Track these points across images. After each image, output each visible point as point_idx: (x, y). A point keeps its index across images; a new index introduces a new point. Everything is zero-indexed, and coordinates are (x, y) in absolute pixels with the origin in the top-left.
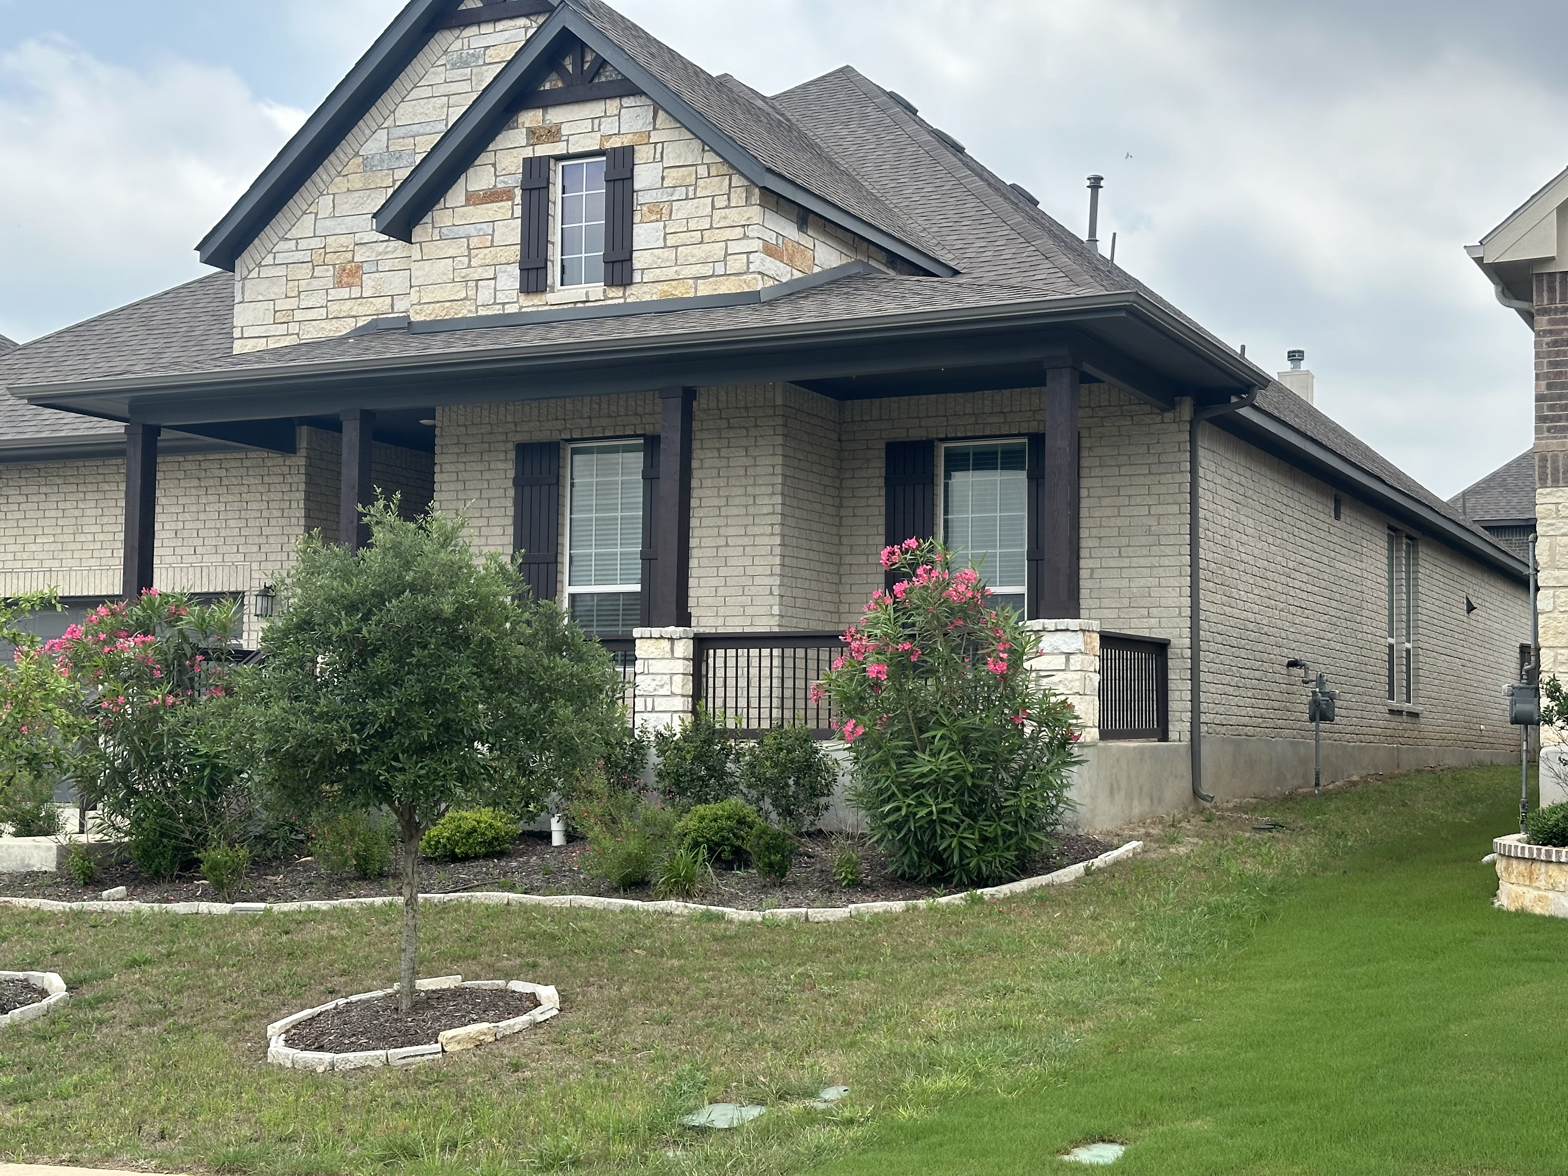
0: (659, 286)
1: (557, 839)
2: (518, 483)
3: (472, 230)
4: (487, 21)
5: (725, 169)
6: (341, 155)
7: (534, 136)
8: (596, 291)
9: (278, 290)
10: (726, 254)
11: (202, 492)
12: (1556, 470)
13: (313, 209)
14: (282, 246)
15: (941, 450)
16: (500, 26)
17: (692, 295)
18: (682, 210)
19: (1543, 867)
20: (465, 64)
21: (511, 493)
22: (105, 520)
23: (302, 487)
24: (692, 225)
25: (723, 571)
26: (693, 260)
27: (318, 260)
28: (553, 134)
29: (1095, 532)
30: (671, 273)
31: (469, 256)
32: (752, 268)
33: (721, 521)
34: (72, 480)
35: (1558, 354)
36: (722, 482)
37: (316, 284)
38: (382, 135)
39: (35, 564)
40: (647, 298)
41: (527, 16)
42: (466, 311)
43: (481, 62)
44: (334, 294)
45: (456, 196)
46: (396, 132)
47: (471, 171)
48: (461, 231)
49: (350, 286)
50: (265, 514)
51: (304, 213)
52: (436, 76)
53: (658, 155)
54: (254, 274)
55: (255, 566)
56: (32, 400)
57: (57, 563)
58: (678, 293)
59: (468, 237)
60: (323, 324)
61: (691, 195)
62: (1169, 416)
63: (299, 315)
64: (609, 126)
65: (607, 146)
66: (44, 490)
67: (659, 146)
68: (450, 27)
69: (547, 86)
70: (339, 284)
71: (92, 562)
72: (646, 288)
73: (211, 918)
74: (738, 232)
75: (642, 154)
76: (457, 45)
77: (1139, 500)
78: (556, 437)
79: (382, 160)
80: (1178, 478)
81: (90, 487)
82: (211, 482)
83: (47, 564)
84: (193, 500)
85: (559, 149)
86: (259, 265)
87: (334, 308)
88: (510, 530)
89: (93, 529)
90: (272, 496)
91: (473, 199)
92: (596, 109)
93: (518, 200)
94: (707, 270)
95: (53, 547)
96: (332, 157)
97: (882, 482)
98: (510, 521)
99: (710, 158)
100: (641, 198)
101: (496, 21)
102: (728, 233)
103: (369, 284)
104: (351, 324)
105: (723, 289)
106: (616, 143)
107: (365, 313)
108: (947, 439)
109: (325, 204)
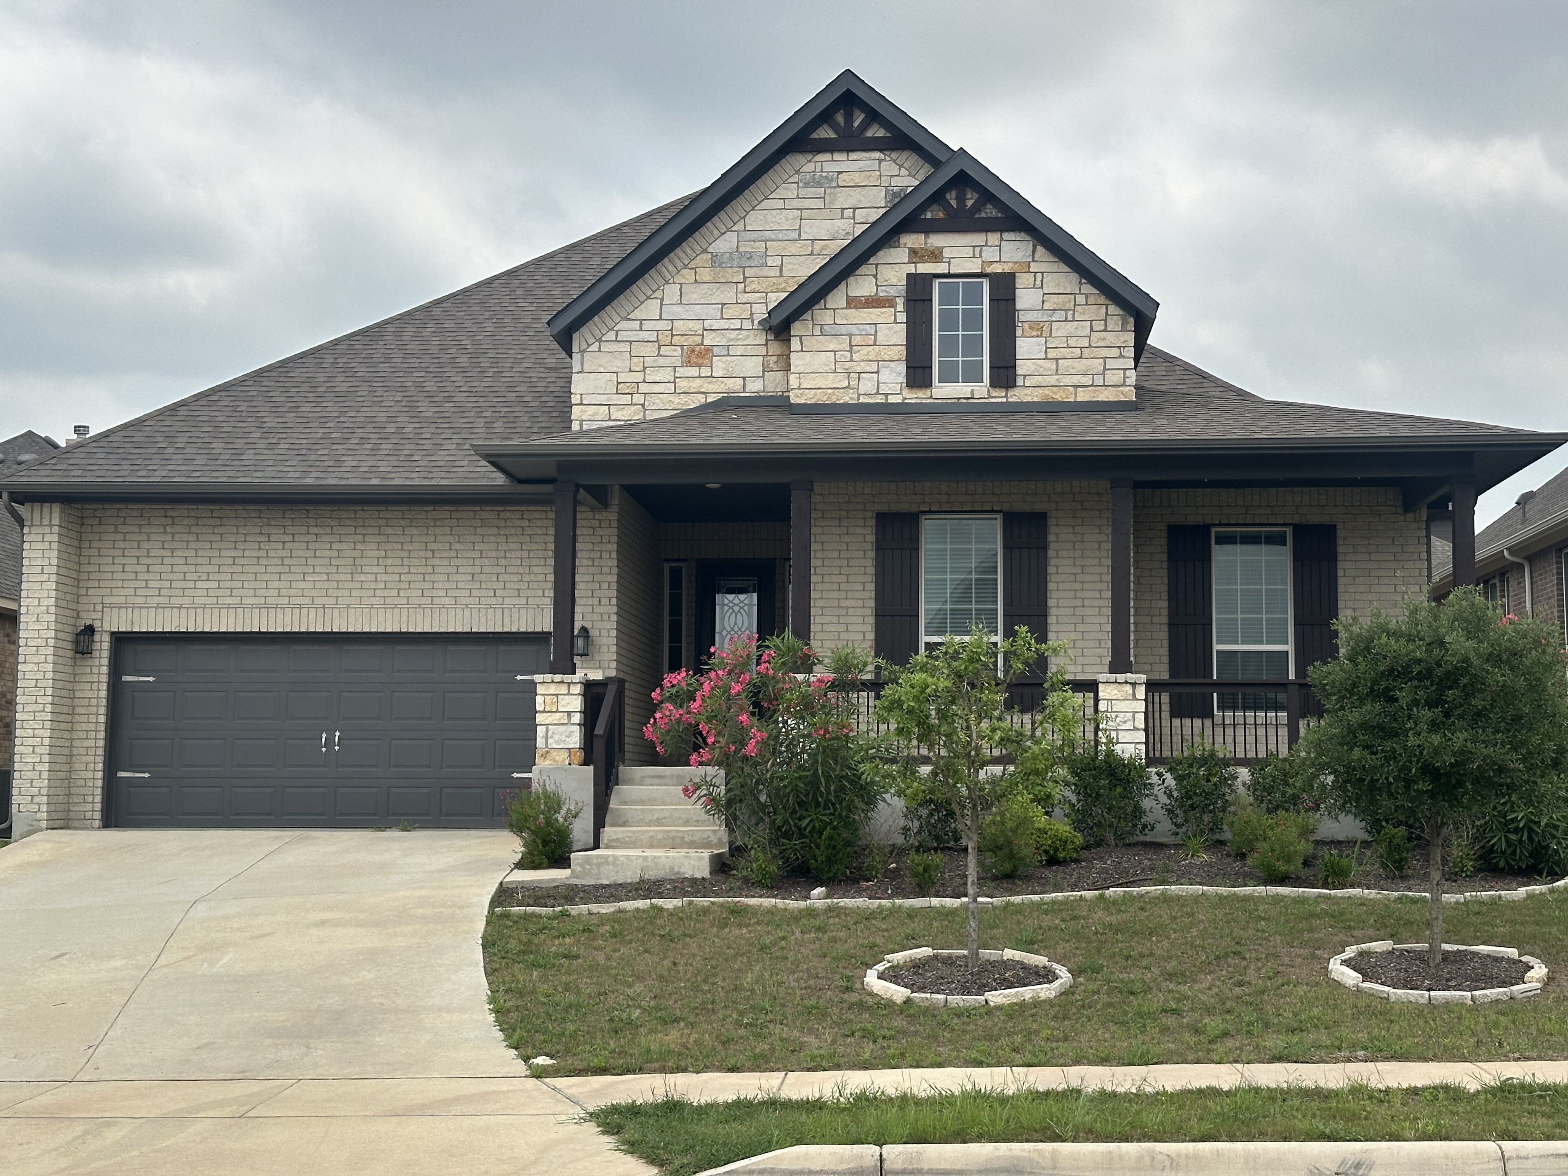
0: (1041, 390)
2: (879, 546)
3: (854, 330)
4: (841, 150)
5: (1102, 299)
6: (689, 251)
7: (915, 255)
8: (981, 390)
9: (620, 364)
10: (1105, 369)
11: (502, 539)
13: (658, 294)
14: (623, 325)
15: (1213, 531)
16: (854, 156)
17: (1072, 400)
18: (1061, 330)
20: (819, 184)
21: (872, 554)
22: (389, 561)
23: (615, 539)
24: (1072, 342)
26: (1073, 372)
27: (665, 338)
28: (935, 256)
29: (1350, 604)
30: (1053, 380)
31: (851, 351)
32: (1128, 382)
34: (348, 522)
37: (661, 361)
38: (732, 237)
39: (305, 600)
40: (1028, 399)
41: (881, 150)
42: (847, 398)
43: (834, 184)
44: (681, 371)
45: (837, 299)
46: (747, 236)
47: (851, 280)
48: (843, 330)
49: (700, 366)
51: (649, 298)
52: (788, 191)
53: (1038, 282)
54: (595, 347)
56: (487, 457)
57: (332, 601)
58: (1057, 397)
59: (850, 336)
60: (671, 397)
61: (1070, 318)
62: (1410, 516)
63: (644, 388)
64: (990, 254)
65: (989, 270)
66: (315, 530)
67: (1039, 276)
68: (803, 151)
69: (929, 215)
70: (688, 363)
71: (375, 601)
72: (1027, 391)
74: (1115, 352)
75: (1022, 280)
76: (810, 167)
77: (1386, 580)
78: (914, 509)
79: (731, 259)
80: (1418, 565)
81: (371, 530)
82: (512, 531)
83: (319, 601)
84: (492, 546)
85: (942, 268)
86: (600, 341)
87: (682, 384)
88: (872, 587)
89: (375, 569)
91: (853, 303)
92: (978, 239)
93: (900, 307)
94: (1087, 380)
95: (327, 585)
96: (678, 251)
97: (1164, 557)
99: (1088, 289)
100: (1022, 316)
101: (849, 150)
102: (1106, 352)
103: (720, 366)
104: (701, 400)
105: (1101, 398)
106: (998, 269)
107: (715, 391)
108: (1220, 525)
109: (671, 292)
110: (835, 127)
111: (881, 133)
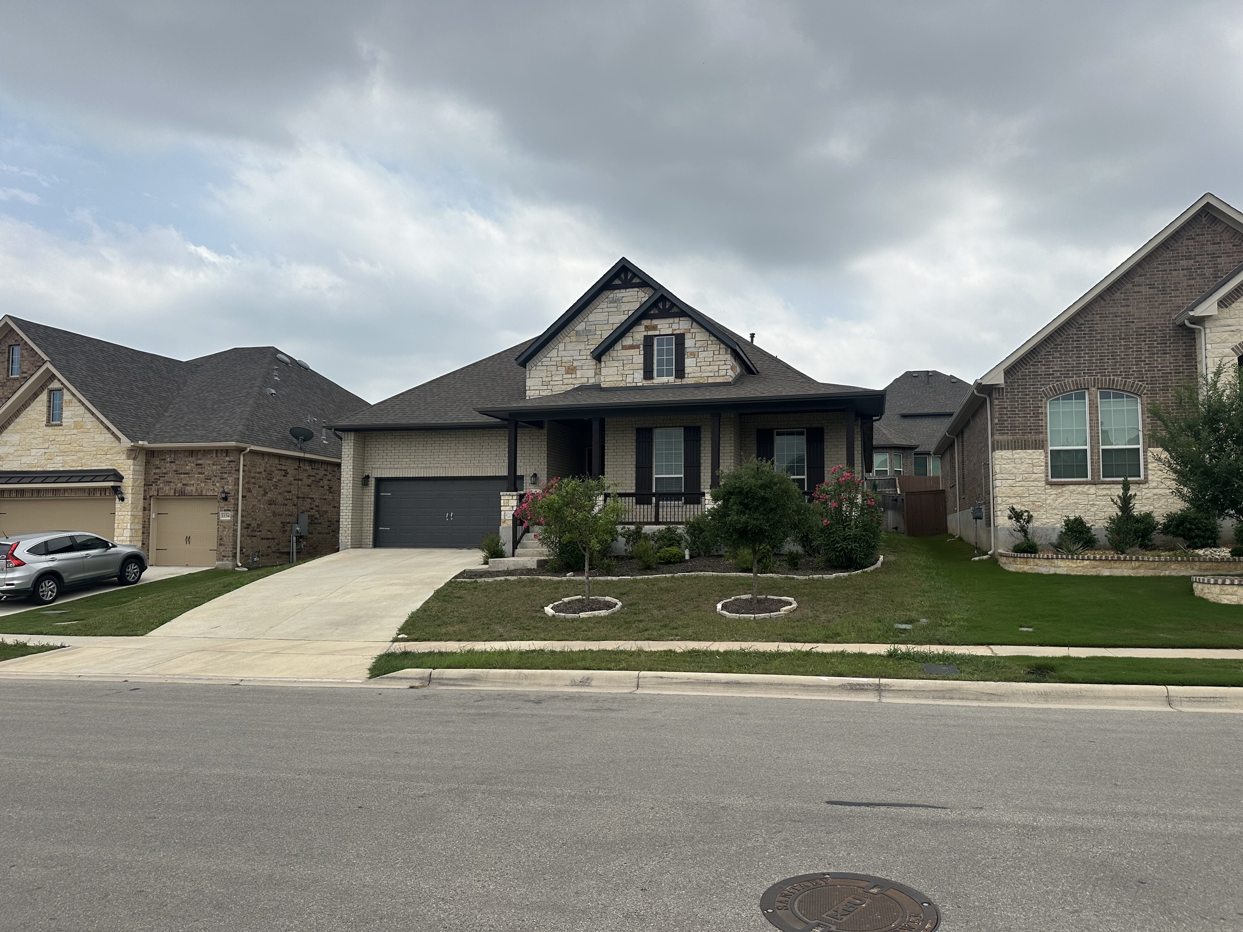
0: (695, 379)
1: (687, 557)
2: (637, 441)
3: (624, 358)
4: (623, 288)
5: (718, 342)
6: (568, 330)
7: (647, 328)
8: (671, 379)
9: (543, 374)
10: (719, 369)
13: (557, 347)
14: (545, 359)
15: (775, 431)
16: (628, 290)
17: (706, 382)
18: (702, 355)
20: (615, 302)
21: (635, 444)
22: (467, 450)
23: (546, 440)
24: (706, 360)
26: (706, 371)
27: (559, 364)
28: (655, 328)
30: (699, 375)
31: (623, 366)
32: (728, 374)
34: (453, 436)
35: (1001, 411)
37: (558, 373)
38: (583, 324)
40: (690, 382)
41: (638, 288)
42: (622, 384)
43: (621, 302)
44: (565, 376)
45: (618, 346)
46: (588, 323)
47: (624, 339)
48: (620, 358)
49: (572, 374)
50: (531, 449)
51: (553, 349)
52: (604, 305)
53: (693, 337)
54: (534, 368)
55: (528, 467)
56: (480, 412)
57: (448, 465)
58: (701, 381)
59: (623, 360)
60: (561, 386)
61: (706, 350)
63: (552, 383)
64: (675, 326)
65: (675, 333)
67: (694, 334)
68: (609, 290)
69: (652, 312)
70: (567, 373)
71: (463, 465)
72: (689, 379)
74: (723, 363)
75: (687, 336)
76: (612, 296)
78: (651, 426)
79: (583, 332)
81: (461, 439)
85: (657, 333)
86: (536, 366)
87: (565, 381)
88: (634, 456)
90: (534, 443)
91: (624, 348)
92: (671, 321)
93: (642, 349)
94: (712, 374)
95: (446, 459)
96: (564, 330)
97: (755, 442)
98: (634, 453)
99: (712, 338)
100: (688, 350)
101: (626, 288)
102: (719, 363)
103: (579, 373)
104: (572, 386)
105: (718, 381)
106: (678, 332)
107: (577, 383)
108: (777, 429)
109: (561, 346)
110: (621, 279)
111: (638, 281)
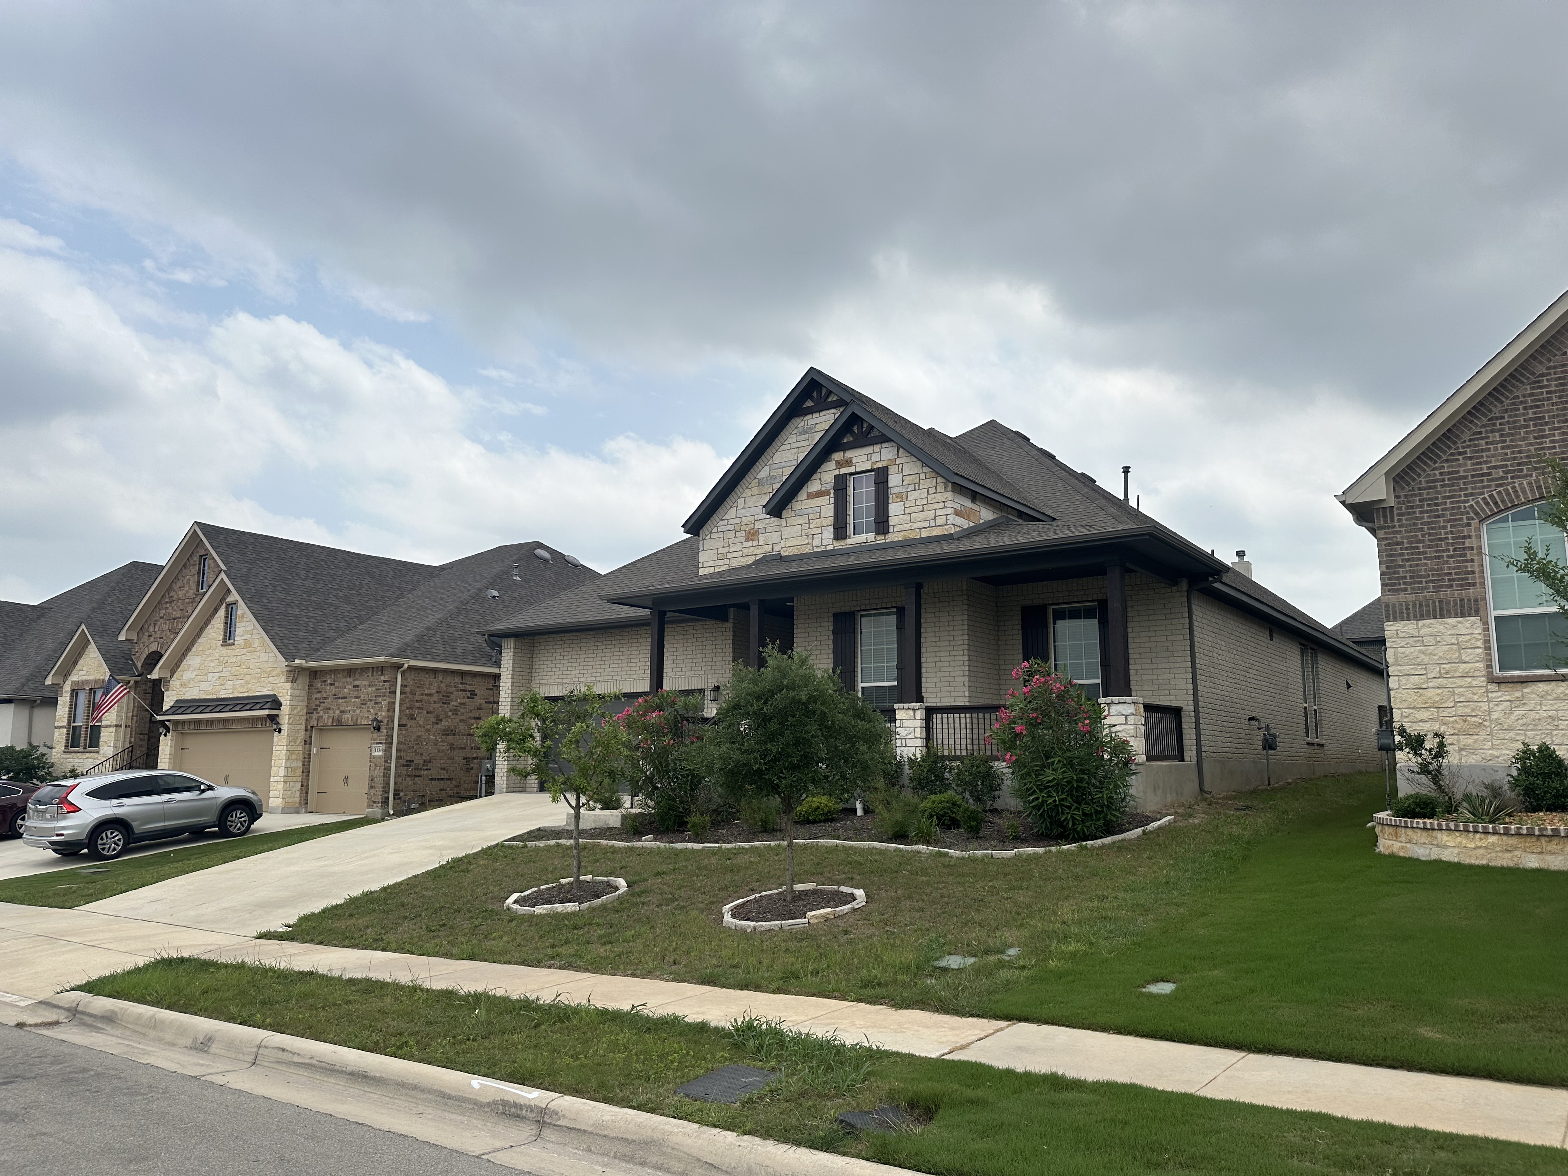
0: (902, 533)
1: (860, 812)
2: (834, 632)
3: (810, 511)
4: (816, 412)
5: (934, 475)
6: (749, 479)
7: (839, 464)
8: (871, 536)
9: (719, 544)
10: (935, 516)
11: (685, 641)
12: (1394, 612)
13: (735, 505)
14: (721, 523)
15: (1051, 609)
16: (822, 413)
17: (918, 537)
18: (912, 496)
19: (1403, 830)
20: (806, 433)
21: (831, 637)
22: (641, 656)
23: (731, 637)
24: (918, 503)
25: (939, 674)
26: (918, 520)
27: (738, 528)
28: (849, 463)
30: (908, 526)
31: (809, 523)
32: (949, 522)
33: (937, 649)
35: (1391, 550)
36: (937, 629)
37: (737, 540)
38: (767, 468)
39: (610, 678)
40: (896, 539)
41: (835, 408)
42: (808, 550)
43: (813, 431)
44: (745, 544)
45: (802, 495)
46: (773, 467)
47: (810, 483)
48: (805, 512)
49: (753, 540)
50: (714, 651)
51: (731, 507)
52: (792, 439)
53: (900, 470)
54: (708, 537)
55: (710, 676)
56: (609, 601)
58: (911, 536)
59: (808, 514)
60: (740, 559)
61: (917, 488)
62: (1175, 588)
63: (729, 555)
64: (876, 457)
65: (875, 467)
66: (613, 642)
67: (901, 465)
68: (798, 416)
69: (845, 440)
70: (747, 540)
71: (635, 676)
72: (895, 535)
73: (693, 851)
74: (941, 505)
75: (892, 470)
76: (802, 424)
77: (1160, 633)
78: (853, 609)
79: (767, 480)
80: (1182, 621)
81: (634, 641)
82: (689, 636)
83: (615, 678)
84: (681, 645)
85: (852, 470)
86: (711, 533)
87: (745, 551)
88: (831, 656)
89: (635, 660)
90: (717, 642)
91: (810, 496)
92: (869, 450)
93: (832, 495)
94: (926, 524)
95: (618, 669)
96: (744, 480)
97: (1019, 627)
98: (831, 651)
99: (926, 469)
100: (892, 491)
101: (820, 411)
102: (936, 506)
103: (762, 539)
104: (753, 558)
105: (934, 534)
106: (879, 465)
107: (760, 552)
108: (1053, 604)
109: (741, 501)
110: (812, 398)
111: (835, 398)
